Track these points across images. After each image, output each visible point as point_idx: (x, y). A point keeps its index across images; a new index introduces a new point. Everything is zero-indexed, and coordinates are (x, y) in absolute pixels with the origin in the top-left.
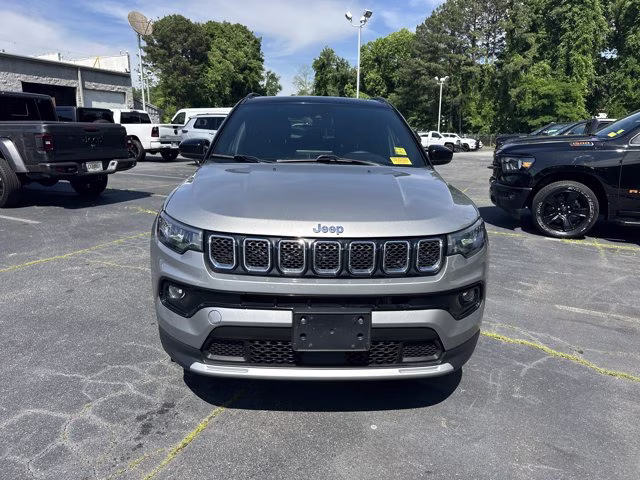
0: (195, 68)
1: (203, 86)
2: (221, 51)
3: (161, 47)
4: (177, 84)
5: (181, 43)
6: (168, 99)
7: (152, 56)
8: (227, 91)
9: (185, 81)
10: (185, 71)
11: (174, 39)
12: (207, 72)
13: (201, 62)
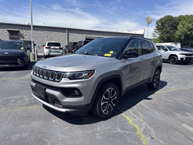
0: (172, 31)
1: (173, 37)
2: (183, 25)
3: (161, 26)
4: (164, 36)
5: (168, 24)
6: (161, 41)
7: (158, 29)
8: (183, 38)
9: (167, 35)
10: (168, 32)
11: (166, 23)
12: (176, 32)
13: (174, 29)
